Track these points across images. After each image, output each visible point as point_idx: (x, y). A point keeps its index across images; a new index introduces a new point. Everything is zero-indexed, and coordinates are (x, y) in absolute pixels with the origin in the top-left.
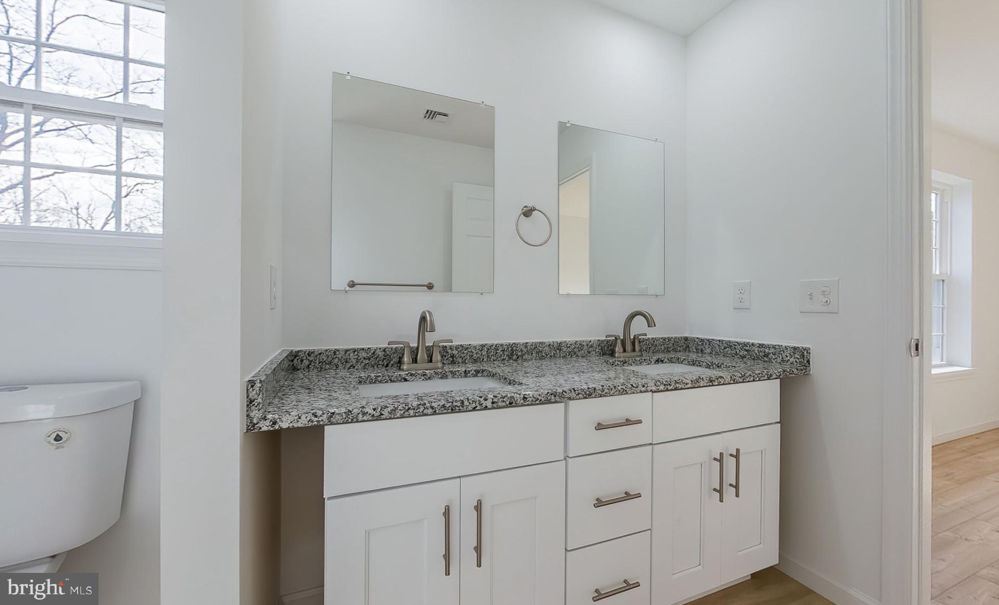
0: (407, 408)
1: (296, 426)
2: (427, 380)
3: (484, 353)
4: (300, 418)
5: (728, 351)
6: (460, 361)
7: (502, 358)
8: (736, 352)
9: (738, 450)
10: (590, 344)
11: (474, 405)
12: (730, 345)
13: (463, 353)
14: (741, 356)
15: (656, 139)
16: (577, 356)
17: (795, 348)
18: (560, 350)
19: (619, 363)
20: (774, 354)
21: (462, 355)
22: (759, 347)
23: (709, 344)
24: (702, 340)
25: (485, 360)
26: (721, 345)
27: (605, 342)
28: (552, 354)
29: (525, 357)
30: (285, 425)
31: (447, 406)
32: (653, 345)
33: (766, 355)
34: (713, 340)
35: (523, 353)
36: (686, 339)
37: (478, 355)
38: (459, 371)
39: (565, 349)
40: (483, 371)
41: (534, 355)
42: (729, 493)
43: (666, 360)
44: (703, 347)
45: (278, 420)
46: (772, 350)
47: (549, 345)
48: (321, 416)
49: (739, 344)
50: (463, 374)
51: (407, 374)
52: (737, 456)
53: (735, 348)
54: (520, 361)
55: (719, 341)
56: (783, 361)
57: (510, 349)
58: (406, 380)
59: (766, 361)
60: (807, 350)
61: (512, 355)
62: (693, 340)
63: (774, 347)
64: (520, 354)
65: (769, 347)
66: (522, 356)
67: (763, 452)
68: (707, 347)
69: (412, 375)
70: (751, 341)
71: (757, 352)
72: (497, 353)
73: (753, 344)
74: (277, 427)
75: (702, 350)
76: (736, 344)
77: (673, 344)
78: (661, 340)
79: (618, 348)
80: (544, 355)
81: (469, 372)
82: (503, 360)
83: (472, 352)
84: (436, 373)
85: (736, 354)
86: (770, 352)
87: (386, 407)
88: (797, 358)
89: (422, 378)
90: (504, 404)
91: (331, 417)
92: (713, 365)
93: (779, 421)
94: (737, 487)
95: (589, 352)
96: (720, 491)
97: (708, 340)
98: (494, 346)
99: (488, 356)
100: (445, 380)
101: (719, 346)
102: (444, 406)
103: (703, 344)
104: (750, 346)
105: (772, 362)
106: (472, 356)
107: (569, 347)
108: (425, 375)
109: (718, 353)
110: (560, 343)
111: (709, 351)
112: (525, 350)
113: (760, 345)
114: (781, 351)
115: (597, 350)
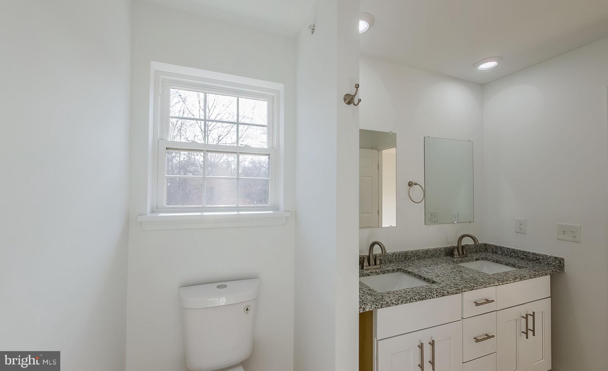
0: (406, 300)
1: (371, 310)
2: (377, 274)
3: (394, 258)
4: (372, 307)
5: (513, 254)
6: (384, 262)
7: (402, 259)
8: (518, 255)
9: (534, 313)
10: (441, 250)
11: (430, 297)
12: (514, 251)
13: (385, 258)
14: (521, 258)
15: (469, 140)
16: (435, 257)
17: (556, 258)
18: (427, 254)
19: (459, 262)
20: (543, 259)
21: (385, 259)
22: (533, 255)
23: (501, 249)
24: (496, 247)
25: (394, 261)
26: (508, 251)
27: (447, 249)
28: (424, 256)
29: (412, 258)
30: (367, 310)
31: (420, 298)
32: (469, 249)
33: (538, 259)
34: (503, 247)
35: (411, 256)
36: (485, 245)
37: (391, 259)
38: (390, 270)
39: (429, 253)
40: (401, 269)
41: (415, 257)
42: (530, 333)
43: (480, 259)
44: (496, 250)
45: (365, 308)
46: (541, 257)
47: (422, 252)
48: (379, 305)
49: (520, 252)
50: (392, 272)
51: (369, 273)
52: (533, 315)
53: (518, 254)
54: (409, 260)
55: (507, 248)
56: (548, 263)
57: (405, 255)
58: (369, 275)
59: (538, 262)
60: (563, 259)
61: (406, 258)
62: (490, 246)
63: (542, 256)
64: (409, 257)
65: (539, 255)
66: (410, 258)
67: (543, 313)
68: (499, 251)
69: (371, 273)
70: (528, 251)
71: (531, 257)
72: (399, 257)
73: (529, 253)
74: (365, 311)
75: (496, 252)
76: (518, 251)
77: (479, 248)
78: (473, 246)
79: (456, 252)
80: (420, 257)
81: (395, 270)
82: (402, 261)
83: (389, 257)
84: (381, 271)
85: (518, 256)
86: (540, 258)
87: (399, 300)
88: (557, 263)
89: (376, 274)
90: (441, 296)
91: (382, 305)
92: (510, 264)
93: (550, 296)
94: (533, 331)
95: (440, 254)
96: (527, 334)
97: (500, 247)
98: (398, 254)
99: (396, 259)
100: (385, 274)
101: (507, 251)
102: (419, 298)
103: (496, 249)
104: (527, 254)
105: (542, 264)
106: (389, 259)
107: (431, 252)
108: (377, 272)
109: (506, 255)
110: (427, 251)
111: (501, 253)
112: (411, 255)
113: (533, 254)
114: (547, 258)
115: (444, 253)
